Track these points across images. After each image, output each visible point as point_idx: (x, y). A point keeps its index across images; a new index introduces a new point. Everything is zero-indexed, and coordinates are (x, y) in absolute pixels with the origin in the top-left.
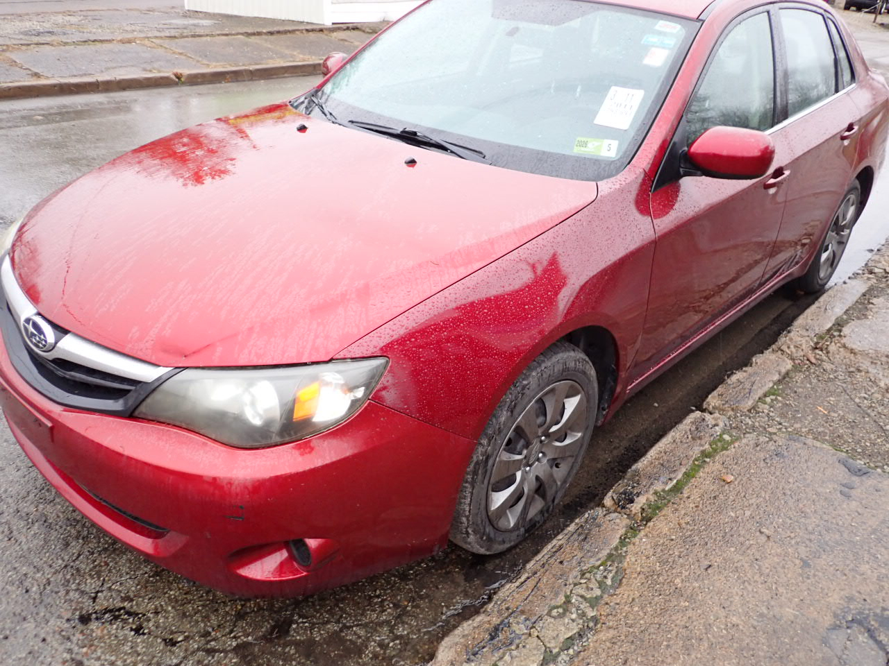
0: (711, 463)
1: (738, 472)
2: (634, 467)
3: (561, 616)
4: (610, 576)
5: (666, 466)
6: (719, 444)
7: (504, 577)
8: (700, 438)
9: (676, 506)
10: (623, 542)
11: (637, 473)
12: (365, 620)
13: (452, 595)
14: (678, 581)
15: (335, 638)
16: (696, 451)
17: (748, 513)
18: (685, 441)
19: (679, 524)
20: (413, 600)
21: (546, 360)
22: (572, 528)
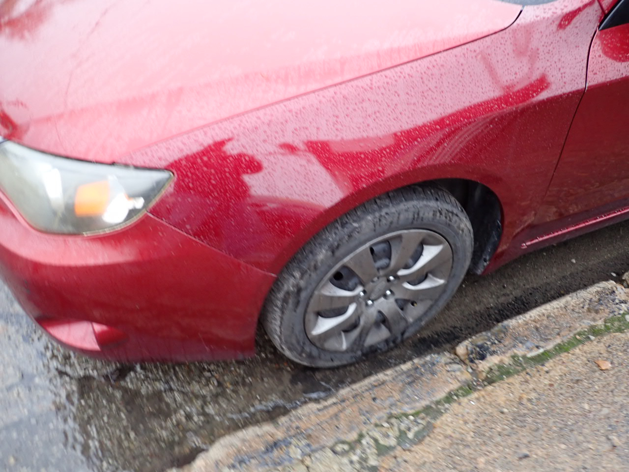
0: (595, 343)
1: (620, 361)
2: (506, 323)
3: (344, 453)
4: (416, 429)
5: (541, 332)
6: (616, 324)
7: (326, 390)
8: (597, 312)
9: (528, 377)
10: (449, 399)
11: (505, 330)
12: (188, 389)
13: (272, 391)
14: (482, 460)
15: (157, 396)
16: (584, 324)
17: (605, 411)
18: (577, 310)
19: (521, 398)
20: (235, 384)
21: (391, 205)
22: (406, 367)
